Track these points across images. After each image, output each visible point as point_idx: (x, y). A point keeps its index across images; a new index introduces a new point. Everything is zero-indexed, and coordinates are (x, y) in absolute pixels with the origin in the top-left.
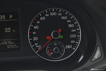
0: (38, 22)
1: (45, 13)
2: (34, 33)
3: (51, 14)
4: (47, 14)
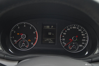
0: (66, 31)
1: (70, 27)
2: (63, 36)
3: (73, 27)
4: (71, 27)
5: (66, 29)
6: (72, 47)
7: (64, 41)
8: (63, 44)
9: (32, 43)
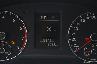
0: (78, 24)
2: (73, 34)
3: (91, 17)
4: (87, 17)
5: (78, 21)
6: (90, 53)
7: (74, 42)
8: (73, 47)
9: (18, 48)
